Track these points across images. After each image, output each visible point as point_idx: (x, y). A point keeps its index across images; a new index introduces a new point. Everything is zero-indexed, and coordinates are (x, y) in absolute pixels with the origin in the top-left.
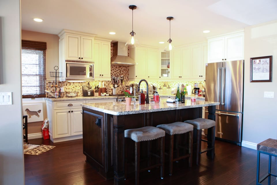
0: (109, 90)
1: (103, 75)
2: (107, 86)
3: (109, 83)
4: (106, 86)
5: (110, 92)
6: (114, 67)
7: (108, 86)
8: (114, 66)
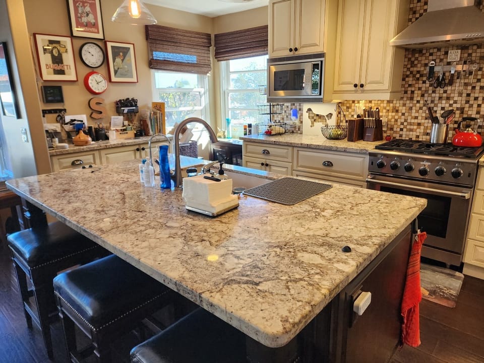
0: (408, 127)
1: (362, 86)
2: (403, 114)
3: (411, 105)
4: (400, 114)
5: (411, 133)
6: (439, 53)
7: (406, 114)
8: (439, 50)
